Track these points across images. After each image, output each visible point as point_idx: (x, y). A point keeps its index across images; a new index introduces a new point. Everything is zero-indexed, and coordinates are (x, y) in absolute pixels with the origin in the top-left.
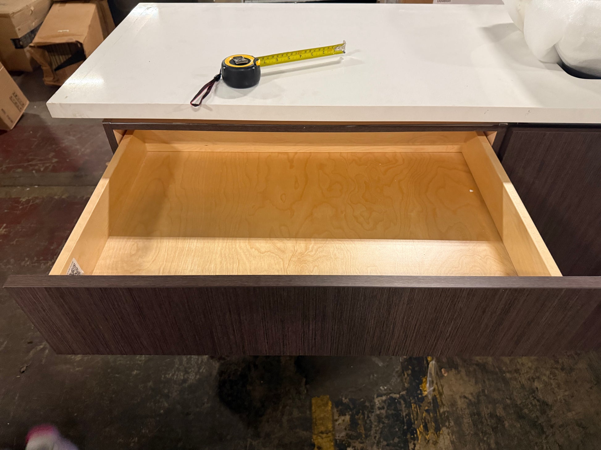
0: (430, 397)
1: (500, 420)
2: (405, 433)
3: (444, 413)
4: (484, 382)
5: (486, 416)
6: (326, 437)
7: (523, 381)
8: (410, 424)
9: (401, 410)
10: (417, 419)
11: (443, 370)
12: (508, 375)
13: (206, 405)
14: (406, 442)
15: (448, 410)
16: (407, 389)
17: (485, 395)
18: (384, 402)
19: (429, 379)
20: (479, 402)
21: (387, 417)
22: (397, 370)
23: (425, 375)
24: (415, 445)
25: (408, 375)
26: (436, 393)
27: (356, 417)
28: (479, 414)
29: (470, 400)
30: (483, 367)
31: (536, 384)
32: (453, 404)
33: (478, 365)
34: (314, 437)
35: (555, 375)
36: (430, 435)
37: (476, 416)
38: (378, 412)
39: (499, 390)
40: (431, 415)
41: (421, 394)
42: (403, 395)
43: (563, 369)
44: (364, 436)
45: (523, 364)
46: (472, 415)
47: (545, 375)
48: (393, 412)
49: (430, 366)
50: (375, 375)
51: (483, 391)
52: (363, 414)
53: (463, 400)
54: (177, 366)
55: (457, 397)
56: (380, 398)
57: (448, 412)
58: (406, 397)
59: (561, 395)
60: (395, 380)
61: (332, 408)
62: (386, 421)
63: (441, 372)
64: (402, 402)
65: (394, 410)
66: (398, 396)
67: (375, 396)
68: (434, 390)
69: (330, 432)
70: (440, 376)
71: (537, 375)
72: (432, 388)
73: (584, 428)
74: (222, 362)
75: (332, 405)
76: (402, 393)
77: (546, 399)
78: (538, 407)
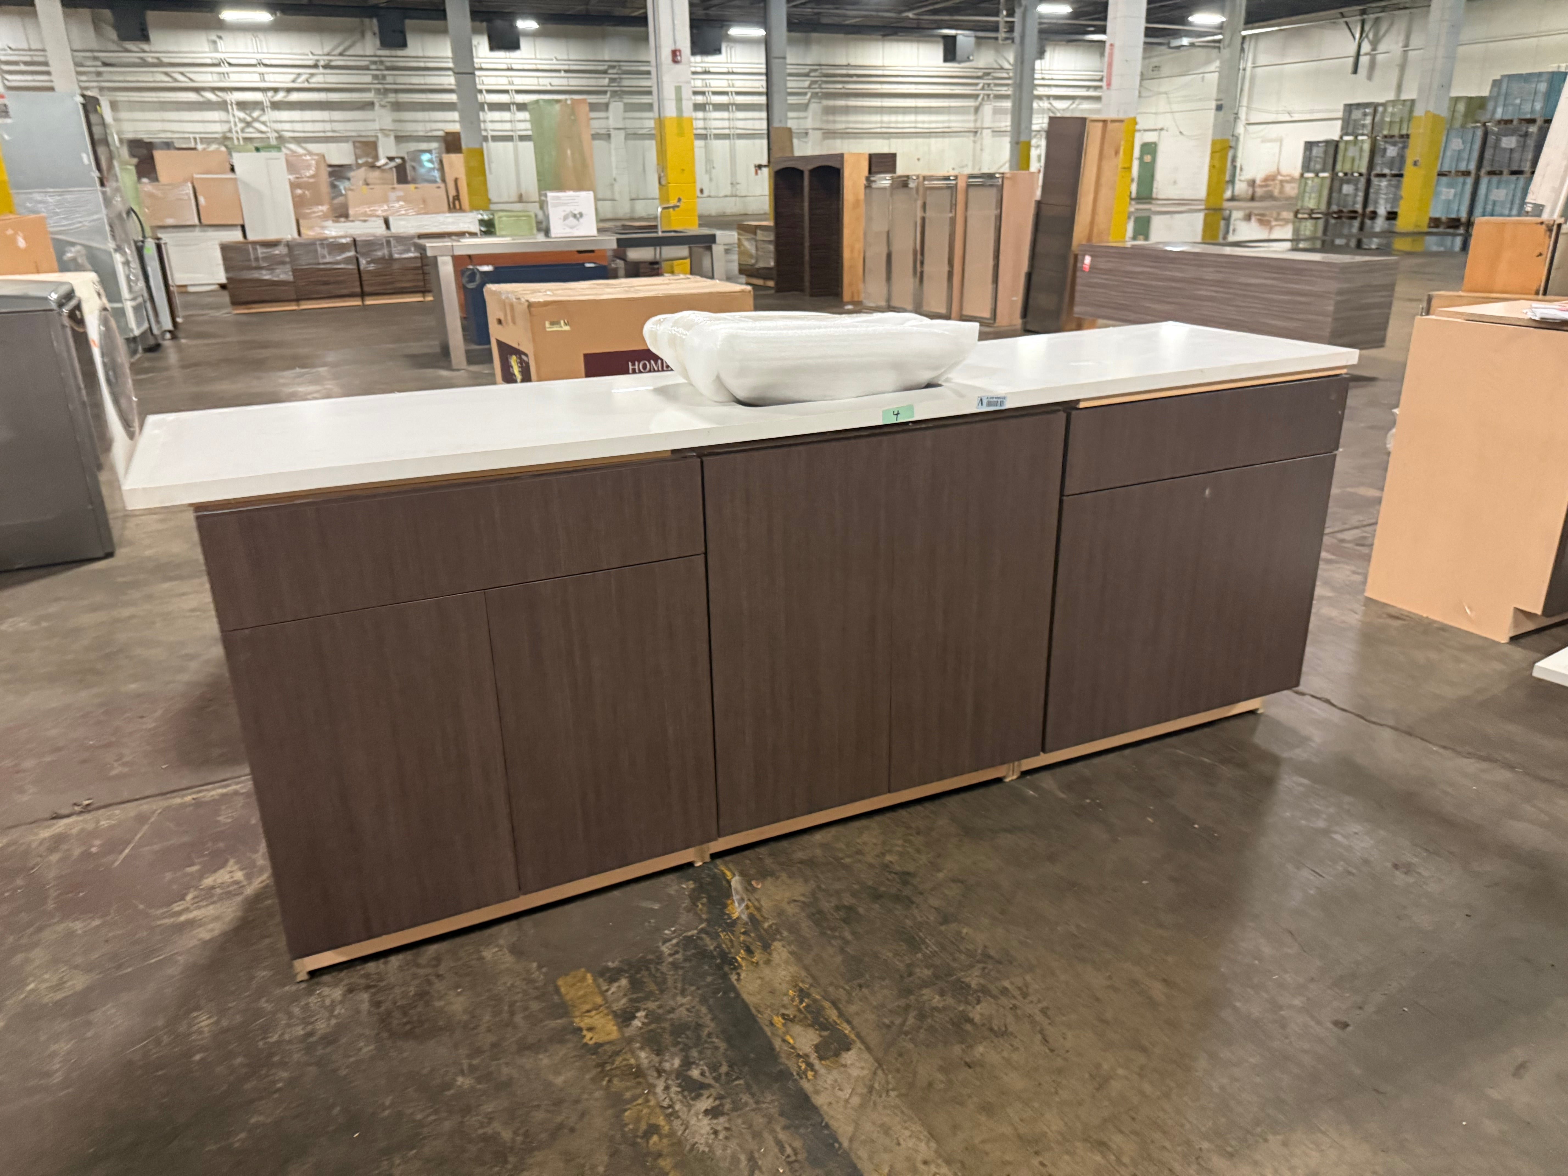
0: (744, 917)
1: (850, 909)
2: (719, 967)
3: (770, 926)
4: (817, 877)
5: (832, 911)
6: (596, 1014)
7: (870, 859)
8: (724, 955)
9: (706, 945)
10: (733, 946)
11: (753, 883)
12: (848, 860)
13: (365, 1050)
14: (725, 977)
15: (774, 921)
16: (707, 920)
17: (824, 890)
18: (677, 945)
19: (736, 897)
20: (816, 899)
21: (685, 960)
22: (684, 905)
23: (729, 895)
24: (738, 974)
25: (703, 904)
26: (752, 910)
27: (638, 976)
28: (820, 912)
29: (803, 902)
30: (811, 863)
31: (888, 858)
32: (781, 913)
33: (802, 862)
34: (577, 1020)
35: (910, 842)
36: (758, 957)
37: (818, 917)
38: (671, 959)
39: (839, 879)
40: (752, 935)
41: (730, 918)
42: (702, 929)
43: (918, 833)
44: (657, 992)
45: (865, 844)
46: (811, 916)
47: (897, 845)
48: (693, 951)
49: (733, 884)
50: (652, 921)
51: (819, 887)
52: (648, 969)
53: (792, 905)
54: (283, 1022)
55: (785, 905)
56: (668, 944)
57: (773, 924)
58: (708, 929)
59: (923, 859)
60: (685, 918)
61: (595, 980)
62: (687, 965)
63: (751, 885)
64: (704, 936)
65: (695, 949)
66: (695, 932)
67: (660, 944)
68: (747, 907)
69: (601, 1006)
70: (749, 889)
71: (887, 848)
72: (743, 905)
73: (962, 882)
74: (373, 990)
75: (593, 976)
76: (701, 927)
77: (905, 869)
78: (898, 880)
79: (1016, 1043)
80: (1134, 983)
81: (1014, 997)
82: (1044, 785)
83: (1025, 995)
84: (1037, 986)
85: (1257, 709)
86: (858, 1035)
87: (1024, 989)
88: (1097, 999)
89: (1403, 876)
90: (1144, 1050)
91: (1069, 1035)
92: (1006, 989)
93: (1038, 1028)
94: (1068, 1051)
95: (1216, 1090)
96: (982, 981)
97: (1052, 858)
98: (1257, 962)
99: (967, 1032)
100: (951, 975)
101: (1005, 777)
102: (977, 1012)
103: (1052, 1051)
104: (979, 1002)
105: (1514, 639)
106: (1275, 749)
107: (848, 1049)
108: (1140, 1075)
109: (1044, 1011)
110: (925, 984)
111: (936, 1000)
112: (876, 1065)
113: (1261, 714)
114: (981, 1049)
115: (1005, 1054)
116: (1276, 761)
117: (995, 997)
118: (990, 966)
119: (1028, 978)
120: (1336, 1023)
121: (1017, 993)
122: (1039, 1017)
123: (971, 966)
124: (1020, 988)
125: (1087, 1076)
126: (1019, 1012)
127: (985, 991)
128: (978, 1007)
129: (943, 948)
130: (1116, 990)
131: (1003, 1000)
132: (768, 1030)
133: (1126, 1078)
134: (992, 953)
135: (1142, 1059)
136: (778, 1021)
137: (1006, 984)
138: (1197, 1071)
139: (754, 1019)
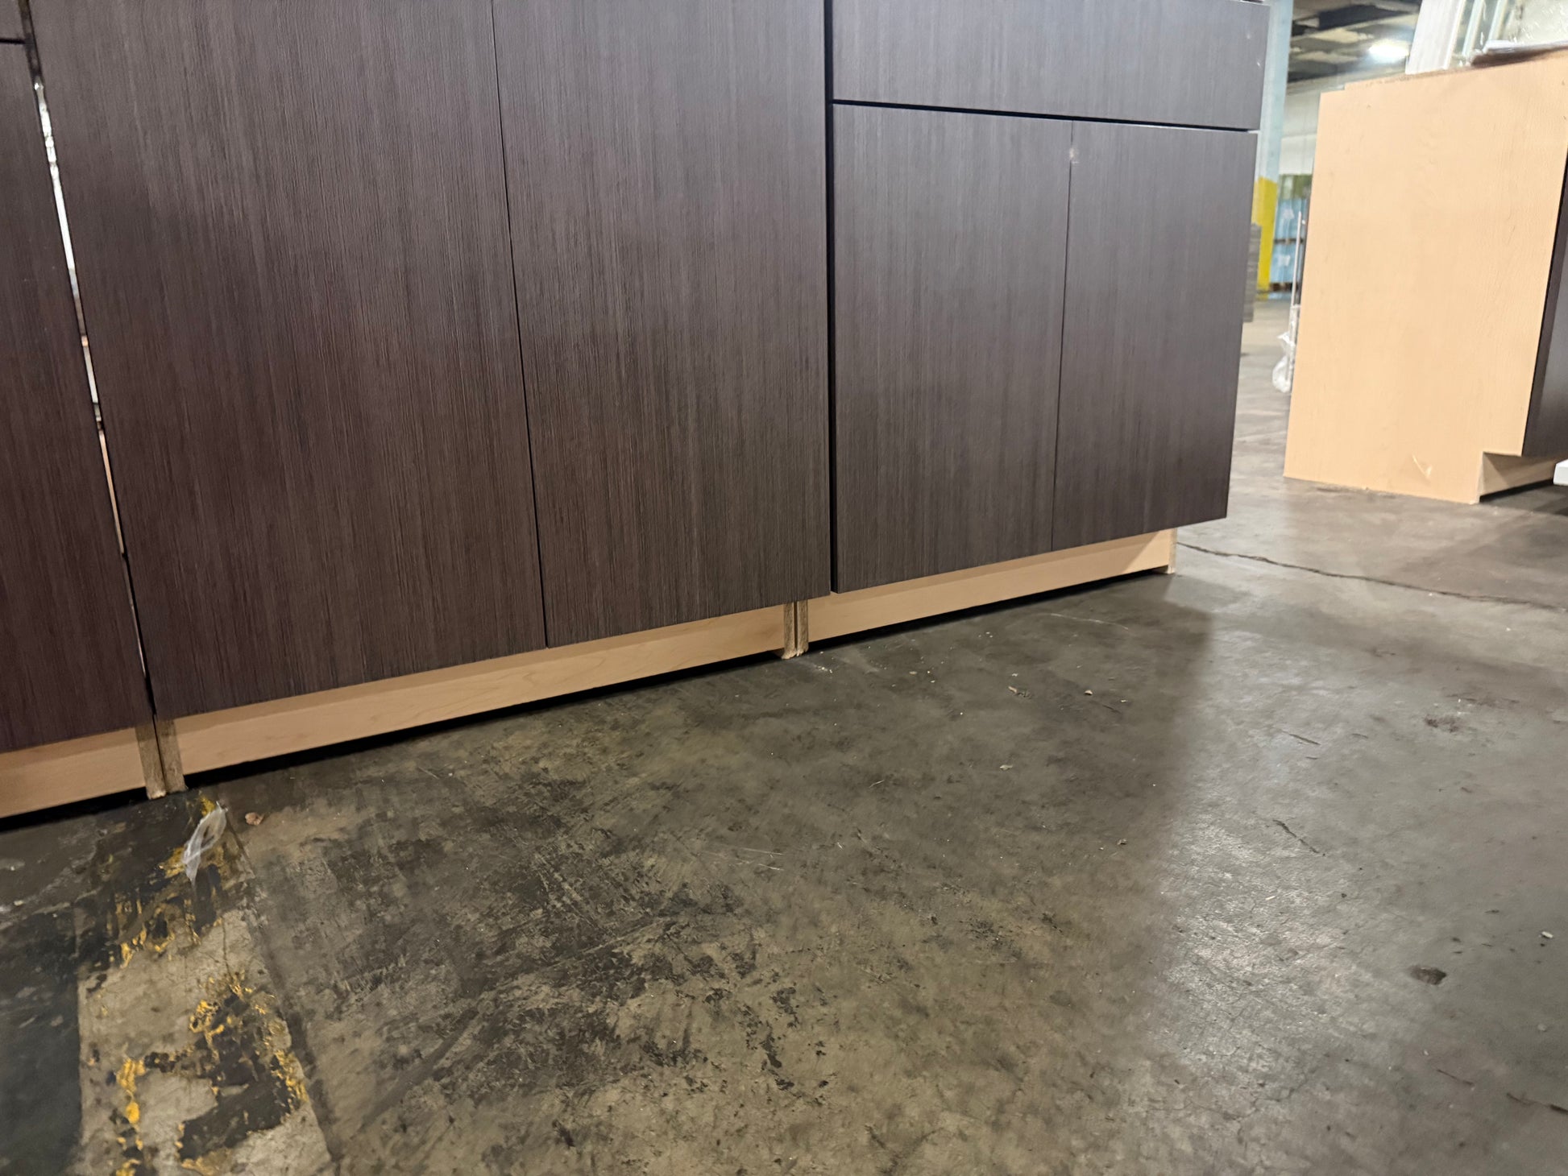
2: (70, 966)
8: (95, 944)
24: (102, 978)
45: (507, 748)
47: (567, 746)
71: (546, 751)
73: (670, 787)
77: (569, 778)
78: (547, 794)
79: (702, 1074)
80: (985, 928)
81: (722, 976)
82: (846, 660)
83: (745, 969)
84: (776, 950)
85: (1166, 567)
86: (318, 1092)
87: (747, 956)
88: (904, 965)
89: (1447, 734)
90: (1005, 1064)
91: (832, 1048)
92: (709, 960)
93: (762, 1036)
94: (825, 1083)
95: (1186, 1147)
96: (657, 948)
97: (842, 745)
98: (1228, 876)
99: (591, 1058)
100: (592, 943)
101: (781, 651)
102: (624, 1017)
103: (785, 1085)
104: (638, 990)
105: (1485, 499)
106: (1199, 606)
107: (272, 1122)
108: (997, 1126)
109: (782, 999)
110: (528, 965)
111: (541, 996)
112: (327, 1157)
113: (1173, 574)
114: (612, 1095)
115: (669, 1104)
116: (1204, 617)
117: (678, 979)
118: (682, 920)
119: (760, 935)
120: (1418, 973)
121: (729, 967)
122: (769, 1013)
123: (643, 923)
124: (737, 957)
125: (864, 1138)
126: (725, 1005)
127: (659, 967)
128: (633, 1004)
129: (594, 894)
130: (945, 944)
131: (698, 985)
132: (89, 1095)
133: (962, 1136)
134: (693, 894)
135: (999, 1085)
136: (133, 1068)
137: (711, 950)
138: (1132, 1103)
139: (72, 1068)
